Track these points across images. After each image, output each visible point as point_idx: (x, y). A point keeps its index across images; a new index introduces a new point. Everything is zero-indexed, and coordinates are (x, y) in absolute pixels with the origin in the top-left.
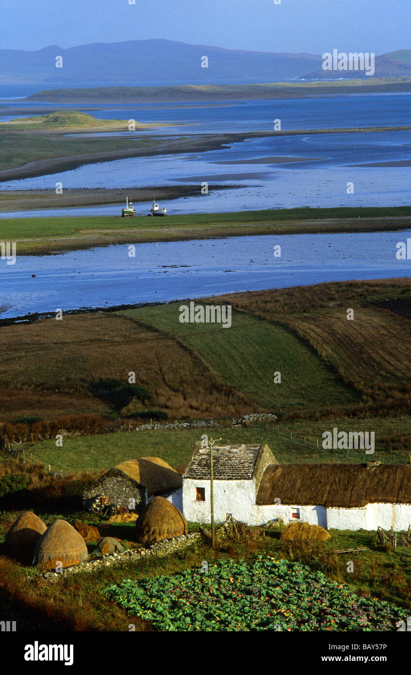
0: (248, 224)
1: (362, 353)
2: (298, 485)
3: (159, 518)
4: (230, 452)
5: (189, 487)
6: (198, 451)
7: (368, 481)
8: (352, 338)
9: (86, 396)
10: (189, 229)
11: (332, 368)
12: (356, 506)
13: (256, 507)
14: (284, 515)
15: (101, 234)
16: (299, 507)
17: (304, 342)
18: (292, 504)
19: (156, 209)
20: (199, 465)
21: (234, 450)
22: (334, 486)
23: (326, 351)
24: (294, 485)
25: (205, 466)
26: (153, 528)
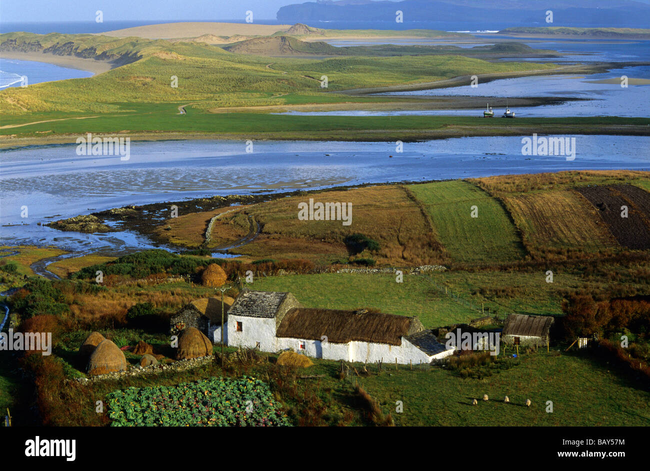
0: (568, 126)
1: (546, 224)
2: (307, 323)
3: (188, 343)
4: (264, 297)
5: (233, 320)
6: (243, 295)
7: (354, 324)
8: (543, 213)
9: (341, 245)
10: (525, 128)
11: (519, 234)
12: (342, 343)
13: (276, 338)
14: (295, 346)
15: (461, 128)
16: (305, 341)
17: (508, 214)
18: (300, 338)
19: (508, 112)
20: (241, 305)
21: (268, 296)
22: (330, 327)
23: (521, 221)
24: (304, 324)
25: (245, 306)
26: (183, 350)
